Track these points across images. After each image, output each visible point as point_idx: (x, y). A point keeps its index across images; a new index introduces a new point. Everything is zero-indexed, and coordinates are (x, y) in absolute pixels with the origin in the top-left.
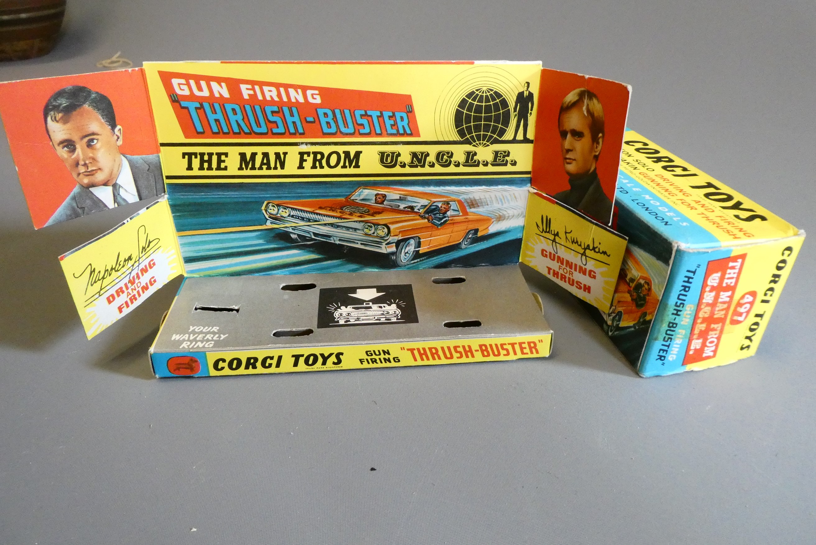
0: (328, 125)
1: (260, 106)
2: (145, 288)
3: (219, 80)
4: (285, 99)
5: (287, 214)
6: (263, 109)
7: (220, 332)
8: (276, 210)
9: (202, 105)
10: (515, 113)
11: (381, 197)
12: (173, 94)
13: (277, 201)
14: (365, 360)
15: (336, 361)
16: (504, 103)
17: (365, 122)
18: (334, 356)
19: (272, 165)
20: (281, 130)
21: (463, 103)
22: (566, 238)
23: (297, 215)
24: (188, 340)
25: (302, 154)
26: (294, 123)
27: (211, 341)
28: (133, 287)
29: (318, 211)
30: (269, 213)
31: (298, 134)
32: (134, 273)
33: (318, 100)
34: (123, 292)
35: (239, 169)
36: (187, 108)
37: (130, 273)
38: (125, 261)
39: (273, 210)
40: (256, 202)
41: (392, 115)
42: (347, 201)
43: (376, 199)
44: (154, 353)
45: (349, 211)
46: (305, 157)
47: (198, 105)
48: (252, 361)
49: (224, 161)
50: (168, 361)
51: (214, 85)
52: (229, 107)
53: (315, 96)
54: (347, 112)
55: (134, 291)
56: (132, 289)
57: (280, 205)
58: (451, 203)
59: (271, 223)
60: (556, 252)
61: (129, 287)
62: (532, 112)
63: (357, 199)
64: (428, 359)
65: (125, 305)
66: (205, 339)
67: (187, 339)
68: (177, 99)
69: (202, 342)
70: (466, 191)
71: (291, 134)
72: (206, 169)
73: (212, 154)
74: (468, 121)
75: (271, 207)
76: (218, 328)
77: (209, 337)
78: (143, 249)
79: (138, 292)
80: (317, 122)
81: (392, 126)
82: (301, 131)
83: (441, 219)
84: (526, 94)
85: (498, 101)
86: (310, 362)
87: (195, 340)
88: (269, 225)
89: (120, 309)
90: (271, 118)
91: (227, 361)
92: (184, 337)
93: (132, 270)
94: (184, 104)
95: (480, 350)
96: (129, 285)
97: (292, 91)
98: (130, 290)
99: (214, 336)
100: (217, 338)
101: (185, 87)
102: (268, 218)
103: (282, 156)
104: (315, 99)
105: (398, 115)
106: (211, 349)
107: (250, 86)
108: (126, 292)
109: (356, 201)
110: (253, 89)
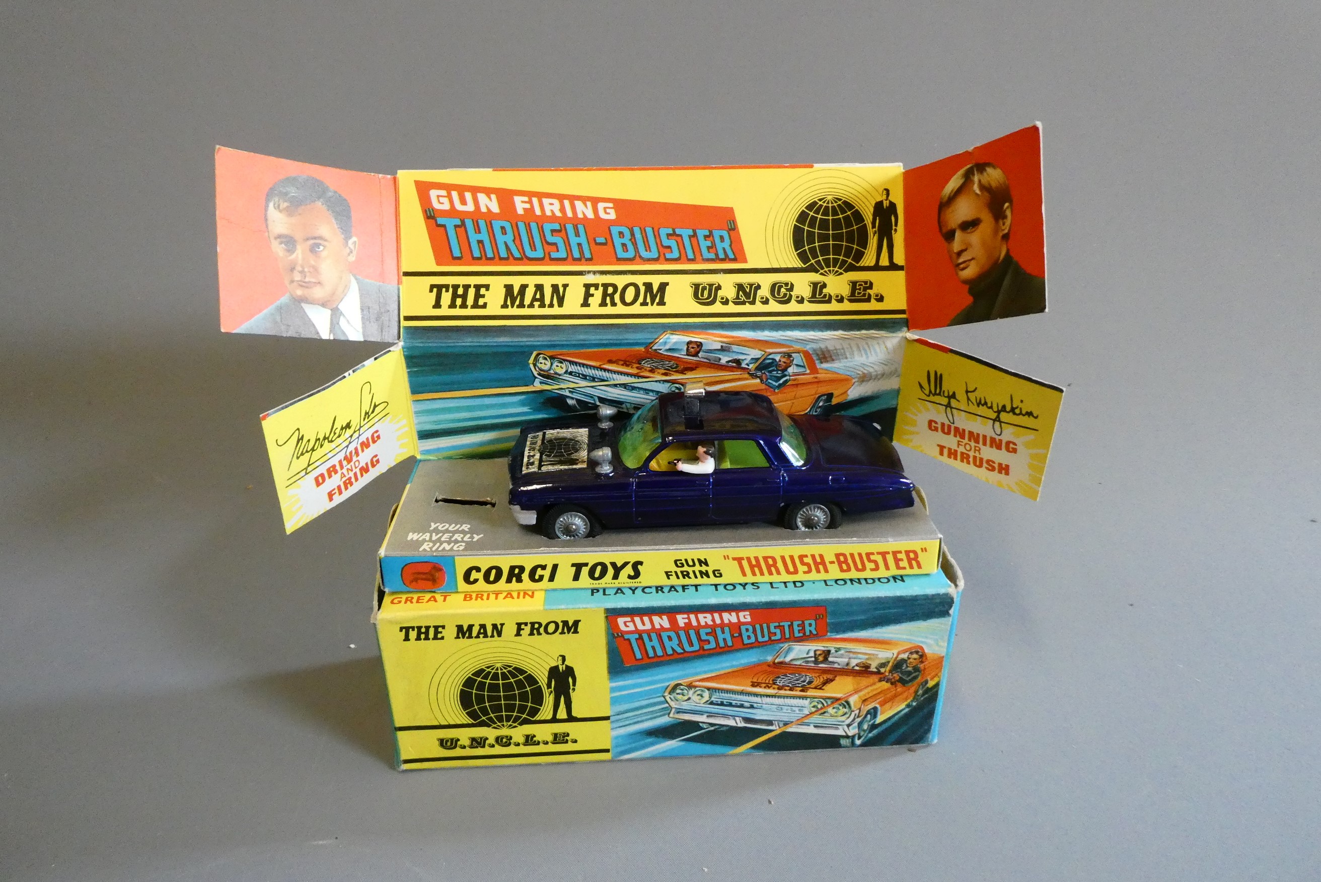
0: (625, 248)
1: (537, 223)
2: (365, 470)
3: (488, 191)
4: (570, 214)
5: (564, 370)
6: (540, 227)
7: (472, 532)
8: (549, 364)
9: (463, 222)
10: (874, 229)
11: (695, 346)
12: (429, 209)
13: (551, 352)
14: (673, 574)
15: (632, 574)
16: (858, 216)
17: (672, 243)
18: (629, 567)
19: (547, 301)
20: (562, 254)
21: (802, 217)
22: (968, 399)
23: (577, 371)
24: (430, 540)
25: (587, 286)
26: (579, 245)
27: (461, 542)
28: (349, 466)
29: (605, 366)
30: (538, 368)
31: (583, 260)
32: (352, 448)
33: (612, 215)
34: (336, 472)
35: (503, 307)
36: (444, 226)
37: (347, 446)
38: (342, 429)
39: (545, 364)
40: (523, 353)
41: (708, 234)
42: (647, 351)
43: (688, 350)
44: (386, 556)
45: (649, 366)
46: (592, 290)
47: (459, 222)
48: (517, 571)
49: (483, 296)
50: (403, 568)
51: (482, 197)
52: (497, 225)
53: (608, 210)
54: (649, 230)
55: (350, 472)
56: (348, 469)
57: (556, 357)
58: (793, 355)
59: (541, 383)
60: (952, 421)
61: (344, 465)
62: (898, 228)
63: (660, 350)
64: (762, 574)
65: (336, 491)
66: (453, 539)
67: (427, 539)
68: (433, 215)
69: (449, 543)
70: (815, 338)
71: (575, 259)
72: (458, 307)
73: (469, 286)
74: (811, 241)
75: (541, 360)
76: (469, 526)
77: (458, 537)
78: (365, 415)
79: (355, 474)
80: (609, 242)
81: (709, 248)
82: (588, 255)
83: (779, 379)
84: (886, 204)
85: (849, 213)
86: (597, 575)
87: (439, 540)
88: (537, 386)
89: (331, 496)
90: (550, 239)
91: (483, 571)
92: (424, 537)
93: (350, 443)
94: (440, 221)
95: (836, 563)
96: (345, 463)
97: (579, 204)
98: (345, 471)
99: (464, 536)
100: (469, 538)
101: (446, 201)
102: (537, 376)
103: (561, 289)
104: (609, 214)
105: (717, 234)
106: (462, 553)
107: (526, 199)
108: (340, 472)
109: (660, 352)
110: (530, 202)
